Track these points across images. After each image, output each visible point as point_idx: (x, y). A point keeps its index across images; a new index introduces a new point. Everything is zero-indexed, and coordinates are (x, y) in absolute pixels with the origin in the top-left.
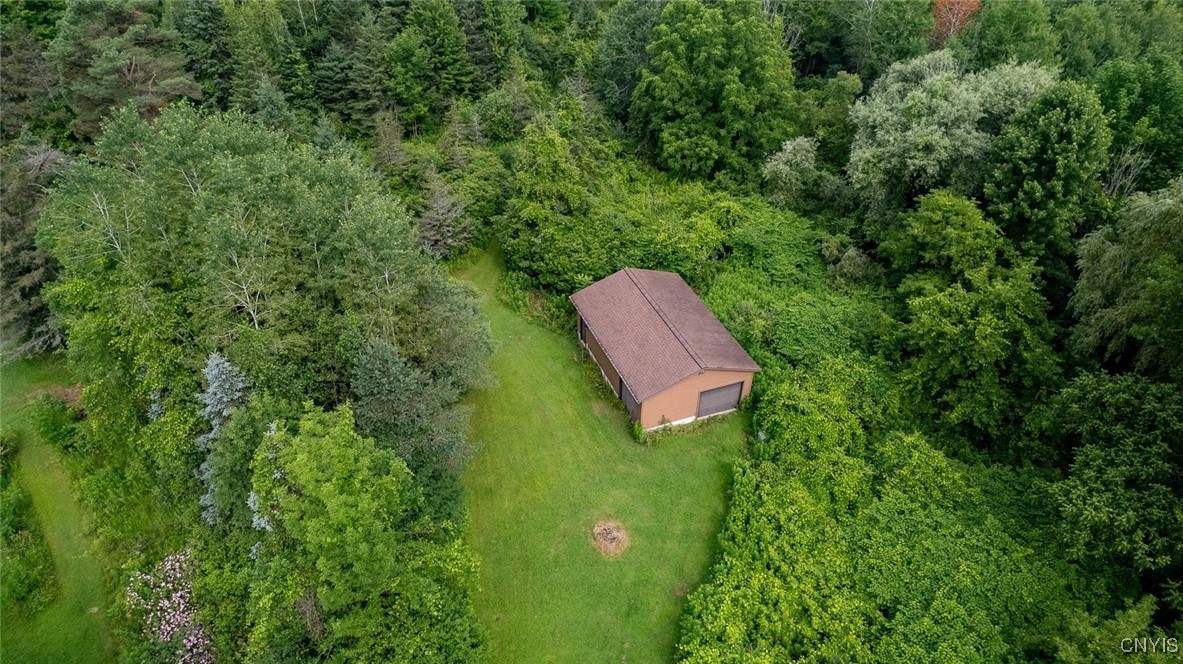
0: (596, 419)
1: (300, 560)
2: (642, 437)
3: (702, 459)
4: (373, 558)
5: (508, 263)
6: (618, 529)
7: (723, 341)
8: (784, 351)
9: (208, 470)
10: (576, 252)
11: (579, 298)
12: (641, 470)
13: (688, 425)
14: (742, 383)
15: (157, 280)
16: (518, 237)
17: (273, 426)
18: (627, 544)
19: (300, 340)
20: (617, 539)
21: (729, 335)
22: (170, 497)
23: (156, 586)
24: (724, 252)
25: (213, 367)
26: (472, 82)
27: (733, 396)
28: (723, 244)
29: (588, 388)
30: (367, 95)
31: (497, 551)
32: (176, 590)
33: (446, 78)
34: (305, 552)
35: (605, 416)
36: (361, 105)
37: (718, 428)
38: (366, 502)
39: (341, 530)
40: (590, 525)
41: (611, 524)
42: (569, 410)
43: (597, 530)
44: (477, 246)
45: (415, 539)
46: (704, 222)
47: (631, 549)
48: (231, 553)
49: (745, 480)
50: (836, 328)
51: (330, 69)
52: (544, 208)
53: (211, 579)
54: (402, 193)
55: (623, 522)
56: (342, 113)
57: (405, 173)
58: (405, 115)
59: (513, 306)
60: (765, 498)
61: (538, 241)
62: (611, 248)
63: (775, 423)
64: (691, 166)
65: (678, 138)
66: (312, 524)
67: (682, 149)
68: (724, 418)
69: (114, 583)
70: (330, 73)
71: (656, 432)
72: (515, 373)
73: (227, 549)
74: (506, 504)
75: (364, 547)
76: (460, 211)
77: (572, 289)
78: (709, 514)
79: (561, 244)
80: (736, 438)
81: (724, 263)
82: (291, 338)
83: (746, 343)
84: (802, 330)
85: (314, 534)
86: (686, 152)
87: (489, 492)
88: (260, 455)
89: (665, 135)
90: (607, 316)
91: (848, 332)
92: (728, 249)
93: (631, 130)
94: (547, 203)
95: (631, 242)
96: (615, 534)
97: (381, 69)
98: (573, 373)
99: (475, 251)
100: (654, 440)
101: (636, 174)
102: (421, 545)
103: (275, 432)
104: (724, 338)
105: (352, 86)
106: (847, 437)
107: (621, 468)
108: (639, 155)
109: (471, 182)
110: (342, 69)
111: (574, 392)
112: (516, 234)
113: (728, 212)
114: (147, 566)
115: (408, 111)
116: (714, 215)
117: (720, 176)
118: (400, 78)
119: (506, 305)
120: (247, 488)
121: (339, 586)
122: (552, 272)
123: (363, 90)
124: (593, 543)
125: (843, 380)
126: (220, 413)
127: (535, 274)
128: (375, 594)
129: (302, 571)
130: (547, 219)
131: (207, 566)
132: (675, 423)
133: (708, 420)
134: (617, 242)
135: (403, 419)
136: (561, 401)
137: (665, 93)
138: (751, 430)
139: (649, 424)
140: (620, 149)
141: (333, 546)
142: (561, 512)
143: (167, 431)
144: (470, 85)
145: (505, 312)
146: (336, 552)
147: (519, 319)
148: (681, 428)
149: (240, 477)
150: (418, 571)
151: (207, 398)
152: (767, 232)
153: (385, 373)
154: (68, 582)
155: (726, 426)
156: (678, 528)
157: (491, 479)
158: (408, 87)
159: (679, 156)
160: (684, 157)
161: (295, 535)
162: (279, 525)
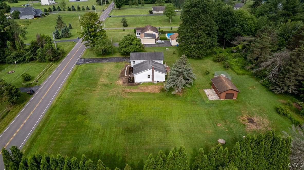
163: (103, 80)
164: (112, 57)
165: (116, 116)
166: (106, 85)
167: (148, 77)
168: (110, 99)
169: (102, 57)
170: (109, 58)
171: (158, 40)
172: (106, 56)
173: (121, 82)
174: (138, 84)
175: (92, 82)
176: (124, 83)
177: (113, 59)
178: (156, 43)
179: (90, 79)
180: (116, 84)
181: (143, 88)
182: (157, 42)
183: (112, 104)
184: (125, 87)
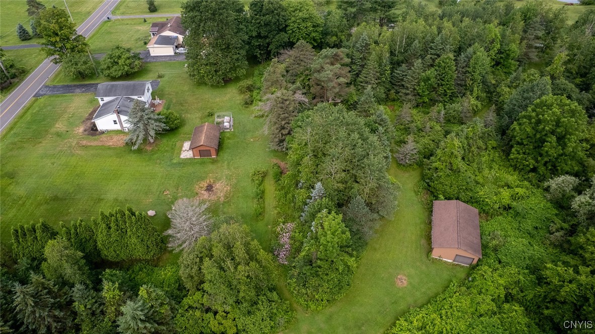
0: (420, 245)
1: (317, 243)
2: (429, 258)
3: (446, 275)
4: (332, 252)
5: (423, 177)
6: (405, 280)
7: (475, 242)
8: (499, 256)
9: (306, 208)
10: (446, 185)
11: (436, 203)
12: (424, 267)
13: (448, 262)
14: (474, 259)
15: (314, 154)
16: (430, 170)
17: (325, 210)
18: (405, 285)
19: (341, 186)
20: (403, 282)
21: (480, 241)
22: (295, 208)
23: (284, 229)
24: (508, 208)
25: (318, 185)
26: (452, 93)
27: (470, 261)
28: (508, 205)
29: (424, 233)
30: (407, 88)
31: (368, 267)
32: (288, 232)
33: (441, 90)
34: (319, 242)
35: (423, 245)
36: (404, 91)
37: (458, 268)
38: (336, 239)
39: (328, 242)
40: (398, 274)
41: (404, 278)
42: (413, 238)
43: (399, 277)
44: (417, 165)
45: (345, 252)
46: (506, 194)
47: (405, 287)
48: (303, 231)
49: (452, 288)
50: (525, 258)
51: (399, 74)
52: (442, 165)
53: (297, 235)
54: (402, 132)
55: (408, 279)
56: (396, 90)
57: (406, 125)
58: (419, 100)
59: (416, 193)
60: (454, 297)
61: (435, 175)
62: (461, 189)
63: (475, 277)
64: (519, 166)
65: (519, 153)
66: (323, 238)
67: (518, 158)
68: (463, 267)
69: (276, 223)
70: (398, 76)
71: (436, 259)
72: (404, 217)
73: (303, 229)
74: (378, 255)
75: (331, 248)
76: (415, 151)
77: (437, 198)
78: (436, 292)
79: (442, 180)
80: (462, 275)
81: (505, 213)
82: (339, 185)
83: (484, 247)
84: (511, 252)
85: (323, 240)
86: (519, 160)
87: (375, 249)
88: (319, 215)
89: (513, 150)
90: (441, 214)
91: (528, 262)
92: (510, 208)
93: (504, 140)
94: (444, 164)
95: (471, 189)
96: (403, 281)
97: (416, 81)
98: (422, 226)
99: (415, 166)
100: (434, 261)
101: (496, 159)
102: (345, 255)
103: (325, 211)
104: (477, 241)
105: (403, 83)
106: (496, 295)
107: (418, 264)
108: (503, 151)
109: (426, 140)
110: (403, 75)
111: (419, 233)
112: (429, 169)
113: (517, 194)
114: (284, 223)
115: (421, 98)
116: (512, 192)
117: (531, 175)
118: (421, 87)
119: (415, 191)
120: (314, 220)
121: (323, 254)
122: (435, 188)
123: (407, 86)
124: (396, 280)
125: (512, 277)
126: (315, 197)
127: (429, 186)
128: (330, 260)
129: (317, 246)
130: (442, 169)
131: (297, 231)
132: (444, 259)
133: (457, 264)
134: (464, 187)
135: (358, 220)
136: (413, 234)
137: (519, 135)
138: (469, 275)
139: (435, 255)
140: (495, 146)
141: (325, 244)
142: (392, 266)
143: (301, 194)
144: (450, 94)
145: (413, 194)
146: (325, 246)
147: (416, 199)
148: (446, 262)
149: (313, 216)
150: (341, 260)
151: (314, 192)
152: (531, 208)
153: (358, 207)
154: (266, 216)
155: (462, 269)
156: (423, 290)
157: (378, 246)
158: (423, 91)
159: (515, 160)
160: (517, 161)
161: (319, 237)
162: (317, 232)
163: (60, 126)
164: (93, 82)
165: (51, 180)
166: (58, 135)
167: (115, 123)
168: (55, 155)
169: (78, 83)
170: (89, 84)
171: (180, 49)
172: (85, 81)
173: (81, 129)
174: (103, 132)
175: (43, 128)
176: (85, 130)
177: (92, 87)
178: (175, 53)
179: (43, 123)
180: (74, 132)
181: (105, 139)
182: (177, 51)
183: (53, 164)
184: (83, 138)
